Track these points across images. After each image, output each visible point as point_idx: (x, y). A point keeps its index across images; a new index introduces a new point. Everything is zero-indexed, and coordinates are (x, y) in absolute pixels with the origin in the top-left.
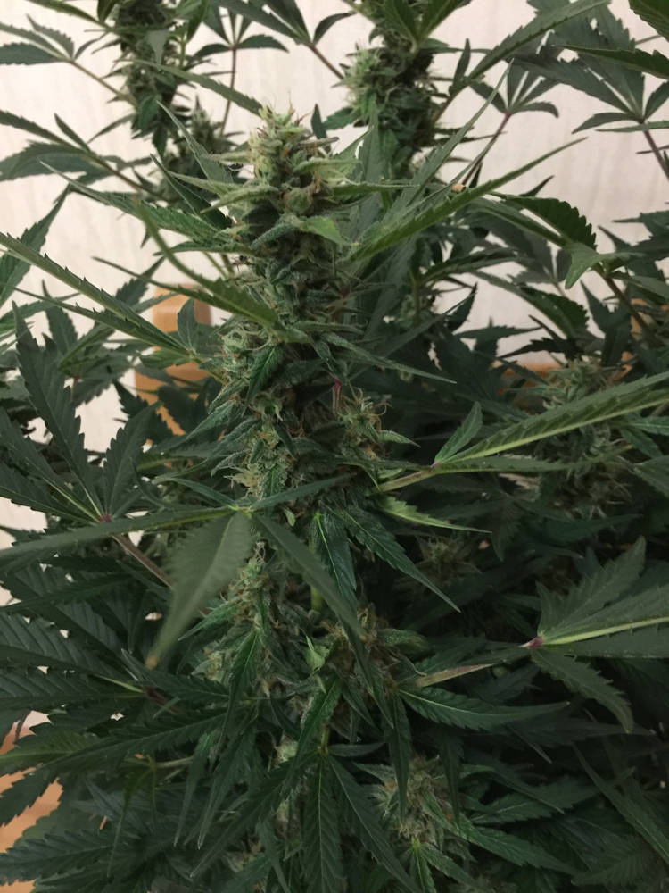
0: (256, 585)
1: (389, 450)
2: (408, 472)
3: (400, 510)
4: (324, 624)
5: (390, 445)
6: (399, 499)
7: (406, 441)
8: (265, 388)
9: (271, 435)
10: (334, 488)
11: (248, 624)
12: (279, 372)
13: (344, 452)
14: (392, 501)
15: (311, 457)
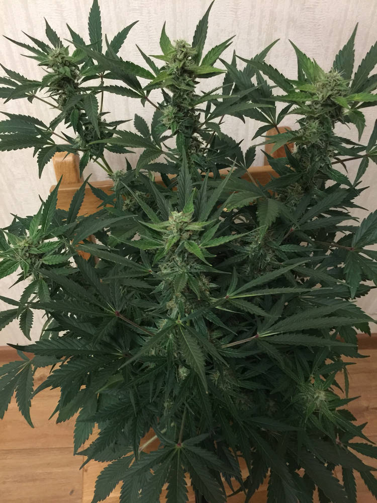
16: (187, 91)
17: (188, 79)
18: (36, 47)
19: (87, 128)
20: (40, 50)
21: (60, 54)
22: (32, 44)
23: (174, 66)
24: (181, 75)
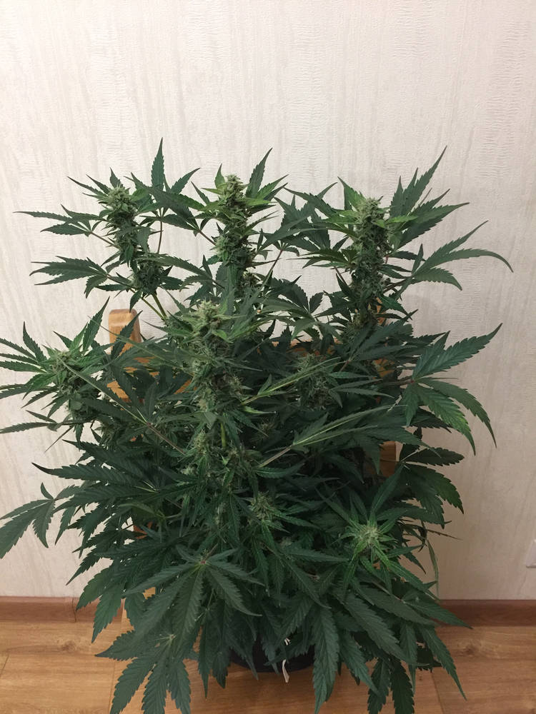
0: (203, 441)
1: (244, 392)
2: (250, 398)
3: (249, 410)
4: (227, 451)
5: (244, 390)
6: (248, 406)
7: (249, 388)
8: (206, 377)
9: (209, 391)
10: (229, 405)
11: (201, 455)
12: (210, 371)
13: (231, 394)
14: (246, 407)
15: (221, 396)
16: (239, 220)
17: (238, 210)
18: (99, 189)
19: (142, 267)
20: (102, 191)
21: (119, 192)
22: (95, 186)
23: (225, 197)
24: (232, 207)
